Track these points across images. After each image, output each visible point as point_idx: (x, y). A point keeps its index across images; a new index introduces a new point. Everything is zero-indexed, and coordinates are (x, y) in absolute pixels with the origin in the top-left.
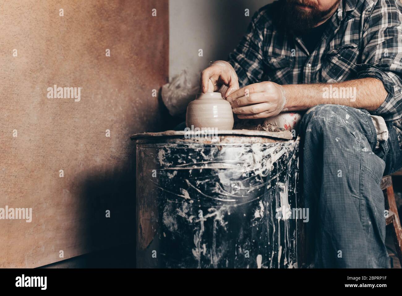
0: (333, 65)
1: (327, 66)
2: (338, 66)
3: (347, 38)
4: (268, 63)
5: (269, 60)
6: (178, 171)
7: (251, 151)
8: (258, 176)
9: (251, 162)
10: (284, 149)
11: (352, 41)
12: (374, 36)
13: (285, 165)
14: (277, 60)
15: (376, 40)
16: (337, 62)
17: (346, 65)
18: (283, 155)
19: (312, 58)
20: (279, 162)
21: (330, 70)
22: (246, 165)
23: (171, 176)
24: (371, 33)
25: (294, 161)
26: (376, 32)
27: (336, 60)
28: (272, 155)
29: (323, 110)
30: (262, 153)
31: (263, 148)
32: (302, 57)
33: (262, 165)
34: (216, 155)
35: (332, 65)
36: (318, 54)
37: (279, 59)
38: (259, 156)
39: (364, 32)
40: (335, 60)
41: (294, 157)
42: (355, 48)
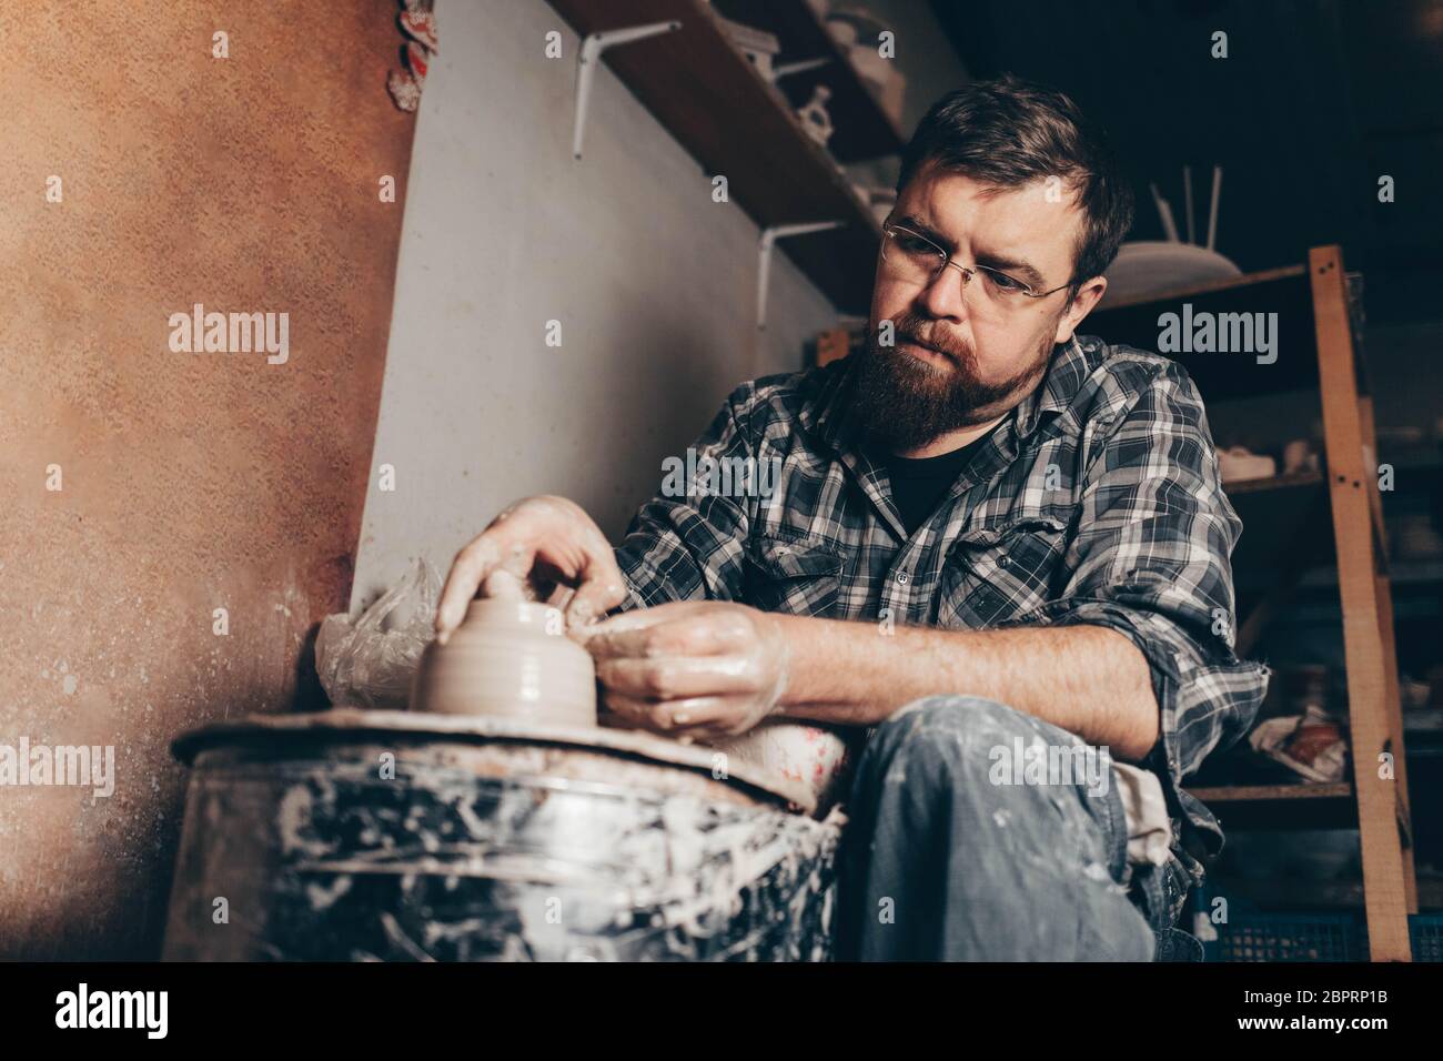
0: (980, 583)
1: (957, 585)
2: (995, 588)
3: (1033, 499)
4: (762, 559)
5: (765, 549)
6: (358, 878)
7: (658, 824)
8: (680, 932)
9: (656, 869)
10: (783, 840)
11: (1049, 508)
12: (1121, 499)
13: (781, 905)
14: (793, 549)
15: (1127, 512)
16: (994, 573)
17: (1023, 586)
18: (778, 866)
19: (914, 554)
20: (761, 890)
21: (968, 600)
22: (634, 877)
23: (321, 898)
24: (1112, 489)
25: (814, 901)
26: (1132, 489)
27: (988, 568)
28: (738, 855)
29: (957, 707)
30: (700, 841)
31: (707, 819)
32: (885, 549)
33: (699, 887)
34: (520, 824)
35: (976, 582)
36: (937, 543)
37: (803, 546)
38: (689, 846)
39: (1086, 484)
40: (986, 567)
41: (814, 881)
42: (1057, 531)
